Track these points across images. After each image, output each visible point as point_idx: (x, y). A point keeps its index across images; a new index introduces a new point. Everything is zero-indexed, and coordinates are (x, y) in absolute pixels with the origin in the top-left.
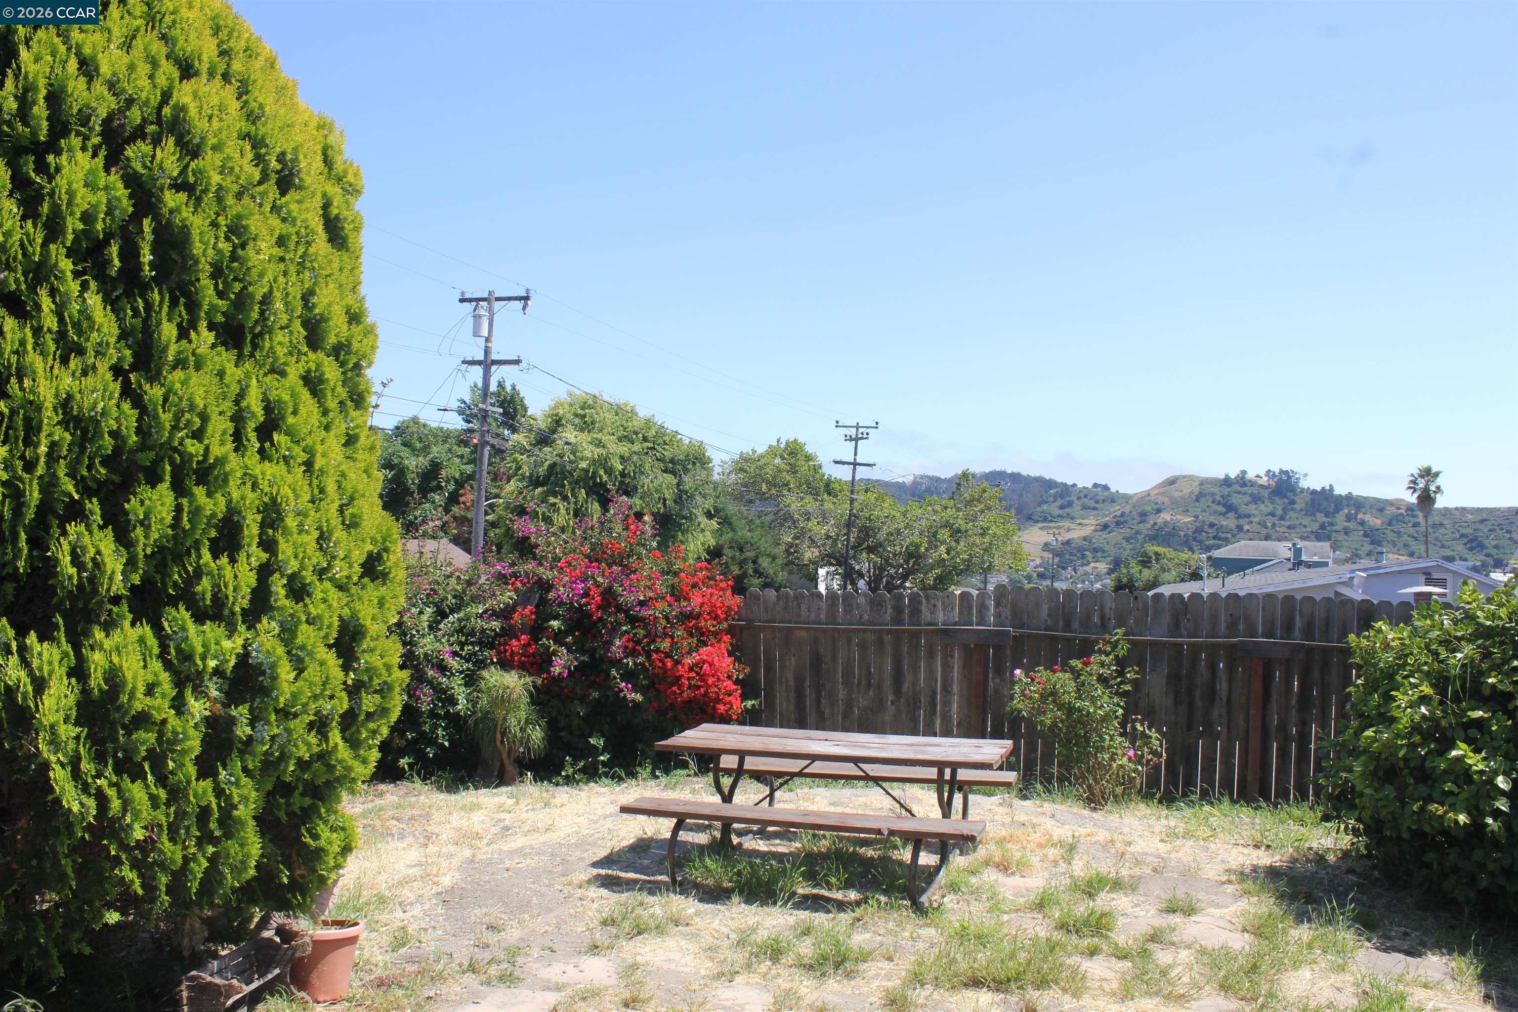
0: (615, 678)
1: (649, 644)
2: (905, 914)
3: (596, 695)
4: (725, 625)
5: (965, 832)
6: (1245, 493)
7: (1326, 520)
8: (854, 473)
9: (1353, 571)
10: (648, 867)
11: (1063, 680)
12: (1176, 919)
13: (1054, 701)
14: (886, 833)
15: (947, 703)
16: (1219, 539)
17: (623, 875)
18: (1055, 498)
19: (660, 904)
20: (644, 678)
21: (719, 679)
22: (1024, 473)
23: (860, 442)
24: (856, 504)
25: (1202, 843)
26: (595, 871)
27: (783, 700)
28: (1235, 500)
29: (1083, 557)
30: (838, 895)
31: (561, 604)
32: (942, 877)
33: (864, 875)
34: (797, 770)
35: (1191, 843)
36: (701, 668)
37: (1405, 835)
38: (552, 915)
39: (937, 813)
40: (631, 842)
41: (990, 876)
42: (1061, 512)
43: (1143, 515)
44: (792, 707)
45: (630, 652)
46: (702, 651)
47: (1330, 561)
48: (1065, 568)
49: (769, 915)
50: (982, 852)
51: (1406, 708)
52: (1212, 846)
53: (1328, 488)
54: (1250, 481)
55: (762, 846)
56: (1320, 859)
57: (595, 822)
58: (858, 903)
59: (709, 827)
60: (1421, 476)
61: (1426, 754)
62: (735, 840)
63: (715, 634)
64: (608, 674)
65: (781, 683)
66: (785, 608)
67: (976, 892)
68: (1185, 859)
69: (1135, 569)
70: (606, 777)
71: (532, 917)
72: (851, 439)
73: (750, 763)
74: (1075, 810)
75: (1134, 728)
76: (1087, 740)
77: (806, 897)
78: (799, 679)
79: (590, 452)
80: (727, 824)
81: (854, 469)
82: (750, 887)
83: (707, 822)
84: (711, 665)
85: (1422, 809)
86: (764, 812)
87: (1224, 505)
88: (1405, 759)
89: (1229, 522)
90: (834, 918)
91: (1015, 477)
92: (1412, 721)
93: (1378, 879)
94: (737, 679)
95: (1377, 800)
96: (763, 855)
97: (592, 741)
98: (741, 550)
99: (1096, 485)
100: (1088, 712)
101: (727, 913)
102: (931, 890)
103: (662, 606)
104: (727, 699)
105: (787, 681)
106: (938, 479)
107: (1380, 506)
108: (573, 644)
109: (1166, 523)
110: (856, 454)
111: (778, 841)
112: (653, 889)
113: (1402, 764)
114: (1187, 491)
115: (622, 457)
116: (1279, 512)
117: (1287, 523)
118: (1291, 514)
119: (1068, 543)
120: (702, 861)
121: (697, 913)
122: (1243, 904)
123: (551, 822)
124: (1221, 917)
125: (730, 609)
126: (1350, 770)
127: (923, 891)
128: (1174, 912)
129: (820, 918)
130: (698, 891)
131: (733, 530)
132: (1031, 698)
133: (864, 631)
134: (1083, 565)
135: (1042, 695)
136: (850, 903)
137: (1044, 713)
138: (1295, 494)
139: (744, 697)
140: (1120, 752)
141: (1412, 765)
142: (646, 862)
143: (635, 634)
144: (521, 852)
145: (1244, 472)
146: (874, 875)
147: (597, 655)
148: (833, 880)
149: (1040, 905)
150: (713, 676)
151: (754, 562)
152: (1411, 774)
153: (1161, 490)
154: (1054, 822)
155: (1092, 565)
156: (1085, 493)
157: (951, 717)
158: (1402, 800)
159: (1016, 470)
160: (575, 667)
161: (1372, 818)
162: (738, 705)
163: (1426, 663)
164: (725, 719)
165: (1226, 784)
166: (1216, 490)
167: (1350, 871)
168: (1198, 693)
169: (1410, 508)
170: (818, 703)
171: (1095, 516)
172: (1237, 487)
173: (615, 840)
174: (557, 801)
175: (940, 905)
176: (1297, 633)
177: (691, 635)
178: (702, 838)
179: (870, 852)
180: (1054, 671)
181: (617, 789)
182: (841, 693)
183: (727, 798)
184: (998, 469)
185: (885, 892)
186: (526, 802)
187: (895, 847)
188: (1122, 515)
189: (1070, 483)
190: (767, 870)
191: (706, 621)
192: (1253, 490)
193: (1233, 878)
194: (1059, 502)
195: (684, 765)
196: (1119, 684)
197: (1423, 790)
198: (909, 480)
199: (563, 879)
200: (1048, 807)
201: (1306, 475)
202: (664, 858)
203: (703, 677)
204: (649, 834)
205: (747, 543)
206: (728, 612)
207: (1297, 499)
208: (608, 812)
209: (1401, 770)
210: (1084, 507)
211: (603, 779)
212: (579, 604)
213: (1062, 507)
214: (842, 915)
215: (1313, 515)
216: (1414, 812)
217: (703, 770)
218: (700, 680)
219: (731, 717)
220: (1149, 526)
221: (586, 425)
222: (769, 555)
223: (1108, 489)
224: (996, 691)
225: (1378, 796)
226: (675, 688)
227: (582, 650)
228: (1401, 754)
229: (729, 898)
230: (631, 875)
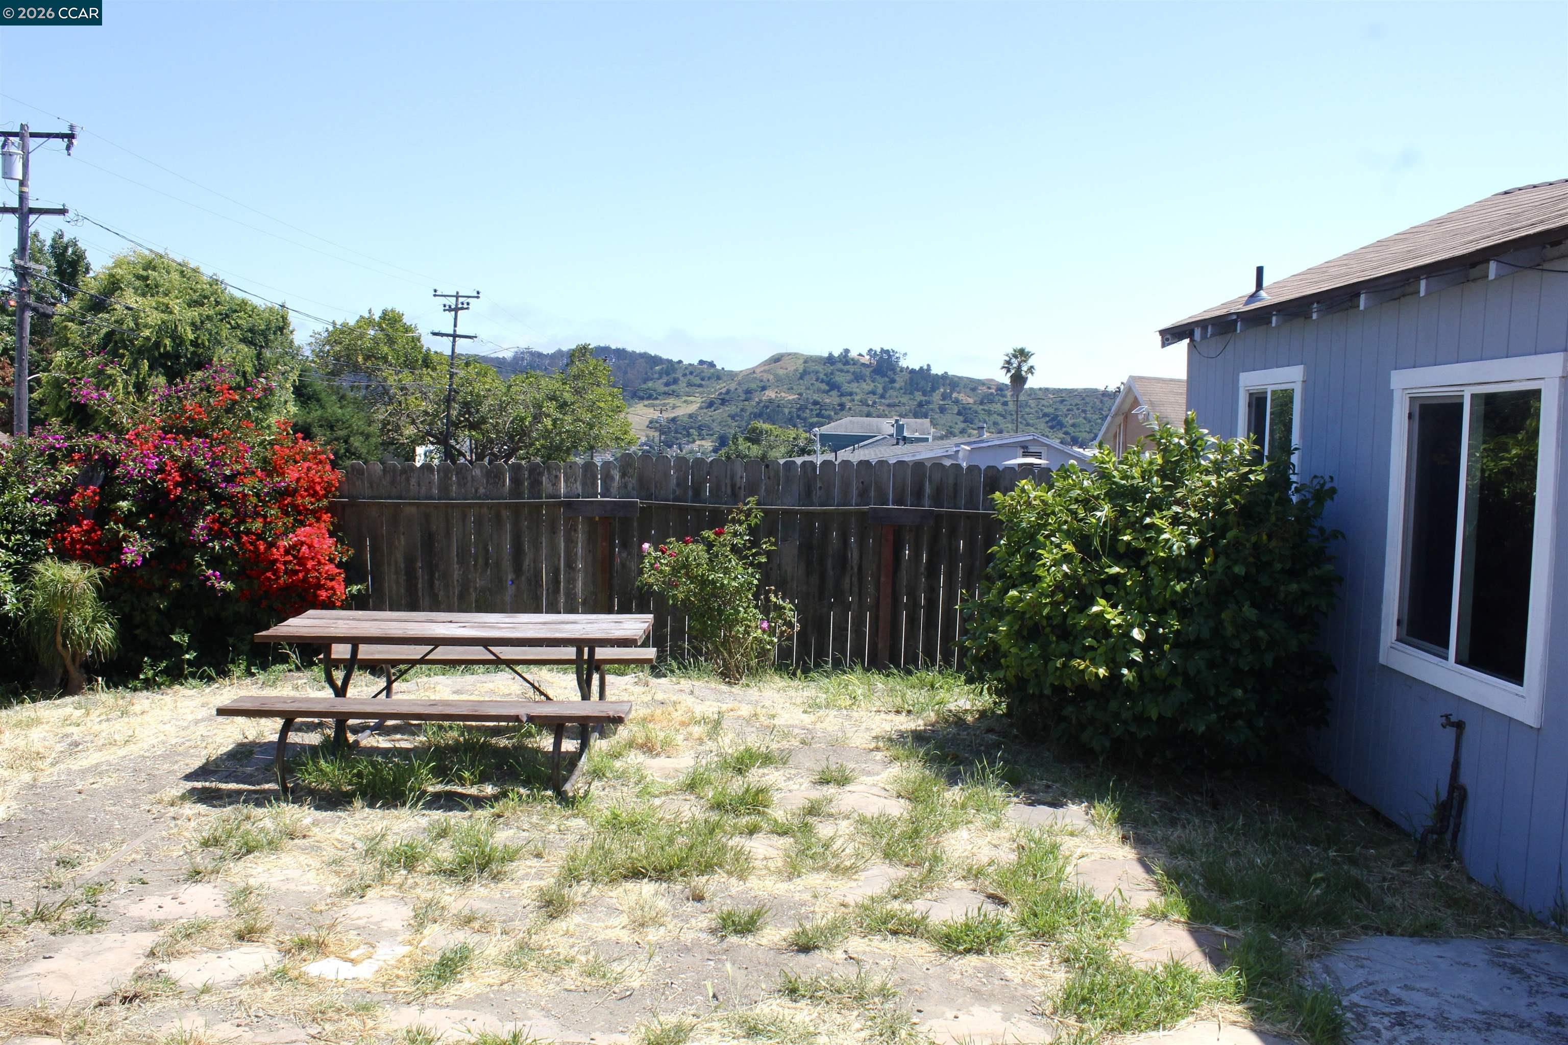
0: (200, 565)
1: (238, 525)
2: (549, 805)
3: (175, 585)
4: (325, 502)
5: (611, 714)
6: (848, 372)
7: (923, 398)
8: (454, 346)
9: (957, 445)
10: (251, 776)
11: (696, 551)
12: (831, 790)
13: (687, 574)
14: (525, 719)
15: (571, 581)
16: (823, 417)
17: (223, 786)
18: (661, 374)
19: (271, 817)
20: (233, 564)
21: (319, 563)
22: (630, 349)
23: (460, 312)
24: (456, 380)
25: (845, 712)
26: (190, 785)
27: (393, 582)
28: (840, 378)
29: (689, 435)
30: (473, 791)
31: (132, 481)
32: (584, 763)
33: (499, 767)
34: (419, 657)
35: (833, 713)
36: (299, 551)
37: (1047, 691)
38: (138, 841)
39: (576, 696)
40: (230, 748)
41: (635, 758)
42: (666, 389)
43: (748, 392)
44: (403, 591)
45: (215, 534)
46: (299, 531)
47: (930, 437)
48: (670, 447)
49: (398, 818)
50: (623, 733)
51: (1051, 566)
52: (855, 714)
53: (925, 367)
54: (853, 360)
55: (383, 743)
56: (958, 720)
57: (187, 728)
58: (497, 798)
59: (320, 725)
60: (1015, 357)
61: (1068, 611)
62: (351, 738)
63: (313, 512)
64: (192, 561)
65: (389, 564)
66: (393, 482)
67: (622, 776)
68: (830, 729)
69: (743, 446)
70: (194, 678)
71: (115, 845)
72: (450, 309)
73: (366, 652)
74: (713, 685)
75: (768, 599)
76: (720, 612)
77: (437, 796)
78: (410, 561)
79: (155, 318)
80: (341, 719)
81: (454, 341)
82: (373, 788)
83: (316, 720)
84: (310, 547)
85: (1065, 665)
86: (383, 705)
87: (828, 384)
88: (1049, 617)
89: (832, 399)
90: (471, 817)
91: (620, 353)
92: (1055, 579)
93: (1016, 737)
94: (341, 562)
95: (1023, 659)
96: (385, 752)
97: (174, 638)
98: (332, 428)
99: (701, 362)
100: (722, 584)
101: (349, 820)
102: (574, 777)
103: (250, 481)
104: (330, 584)
105: (396, 562)
106: (540, 355)
107: (972, 385)
108: (148, 528)
109: (771, 401)
110: (455, 326)
111: (398, 736)
112: (261, 798)
113: (1044, 623)
114: (791, 368)
115: (193, 324)
116: (880, 391)
117: (887, 402)
118: (891, 392)
119: (674, 420)
120: (316, 763)
121: (315, 823)
122: (895, 770)
123: (131, 733)
124: (874, 785)
125: (330, 484)
126: (995, 631)
127: (566, 780)
128: (828, 783)
129: (456, 818)
130: (314, 798)
131: (322, 407)
132: (661, 572)
133: (480, 506)
134: (689, 443)
135: (673, 569)
136: (487, 798)
137: (676, 586)
138: (895, 373)
139: (348, 582)
140: (753, 624)
141: (1055, 623)
142: (249, 770)
143: (221, 514)
144: (96, 770)
145: (847, 351)
146: (511, 766)
147: (177, 539)
148: (466, 774)
149: (692, 785)
150: (312, 559)
151: (346, 442)
152: (1052, 632)
153: (766, 368)
154: (694, 699)
155: (698, 442)
156: (690, 370)
157: (575, 594)
158: (1047, 658)
159: (620, 346)
160: (151, 554)
161: (1016, 676)
162: (341, 591)
163: (1066, 522)
164: (329, 605)
165: (858, 653)
166: (820, 368)
167: (990, 730)
168: (829, 563)
169: (1001, 388)
170: (431, 585)
171: (701, 393)
172: (840, 366)
173: (210, 747)
174: (137, 708)
175: (587, 793)
176: (926, 501)
177: (287, 514)
178: (314, 739)
179: (503, 742)
180: (686, 543)
181: (208, 690)
182: (456, 573)
183: (340, 692)
184: (602, 345)
185: (526, 784)
186: (98, 712)
187: (530, 735)
188: (728, 392)
189: (675, 359)
190: (391, 769)
191: (303, 497)
192: (856, 369)
193: (881, 744)
194: (665, 379)
195: (285, 659)
196: (754, 555)
197: (1064, 646)
198: (508, 355)
199: (151, 797)
200: (685, 684)
201: (905, 354)
202: (272, 763)
203: (302, 561)
204: (251, 738)
205: (338, 421)
206: (328, 489)
207: (897, 378)
208: (200, 717)
209: (1044, 628)
210: (690, 385)
211: (190, 680)
212: (153, 481)
213: (667, 384)
214: (479, 813)
215: (911, 393)
216: (1057, 668)
217: (307, 663)
218: (299, 564)
219: (334, 603)
220: (754, 403)
221: (147, 287)
222: (362, 434)
223: (715, 366)
224: (623, 565)
225: (1023, 655)
226: (269, 574)
227: (159, 535)
228: (1045, 612)
229: (350, 803)
230: (233, 786)
